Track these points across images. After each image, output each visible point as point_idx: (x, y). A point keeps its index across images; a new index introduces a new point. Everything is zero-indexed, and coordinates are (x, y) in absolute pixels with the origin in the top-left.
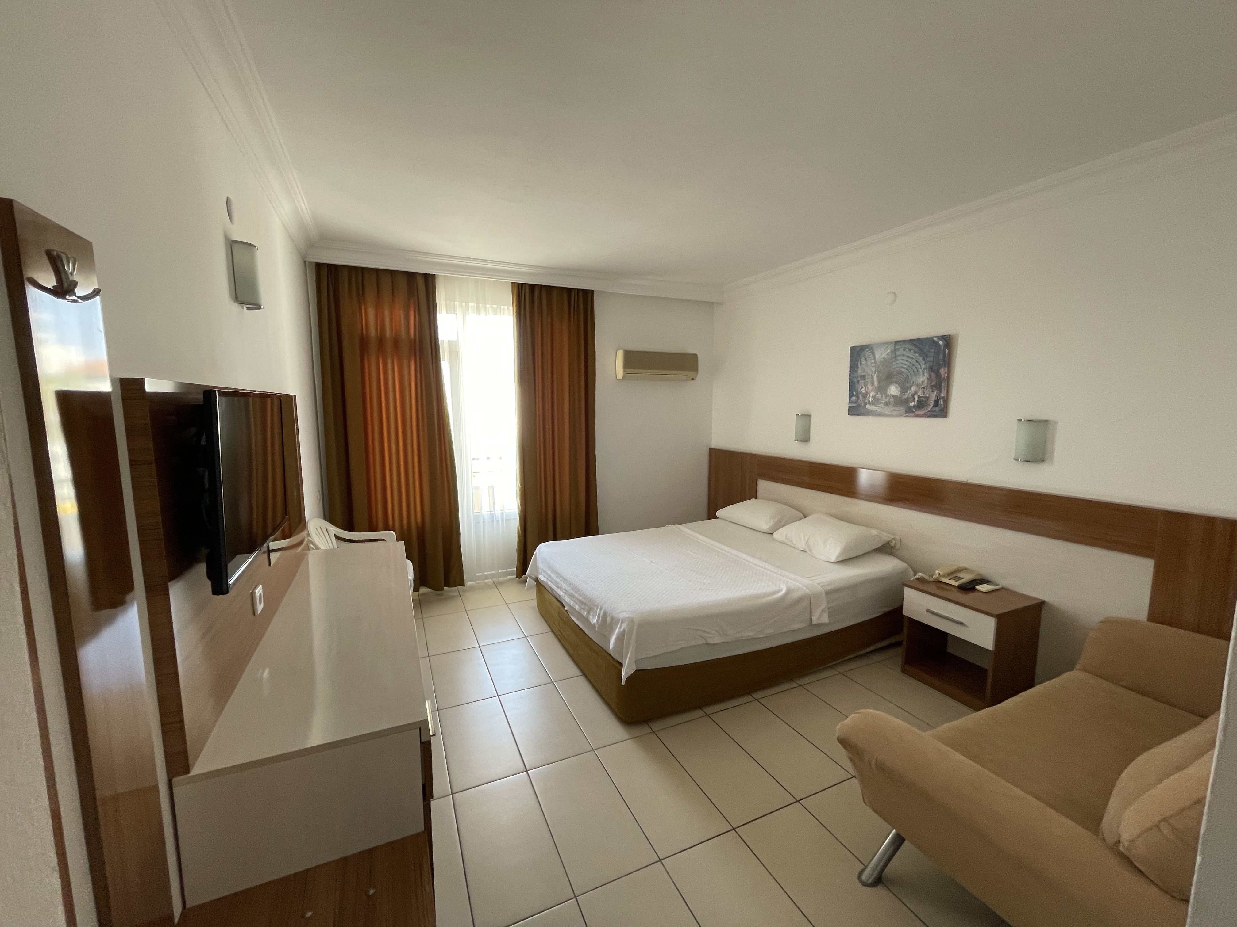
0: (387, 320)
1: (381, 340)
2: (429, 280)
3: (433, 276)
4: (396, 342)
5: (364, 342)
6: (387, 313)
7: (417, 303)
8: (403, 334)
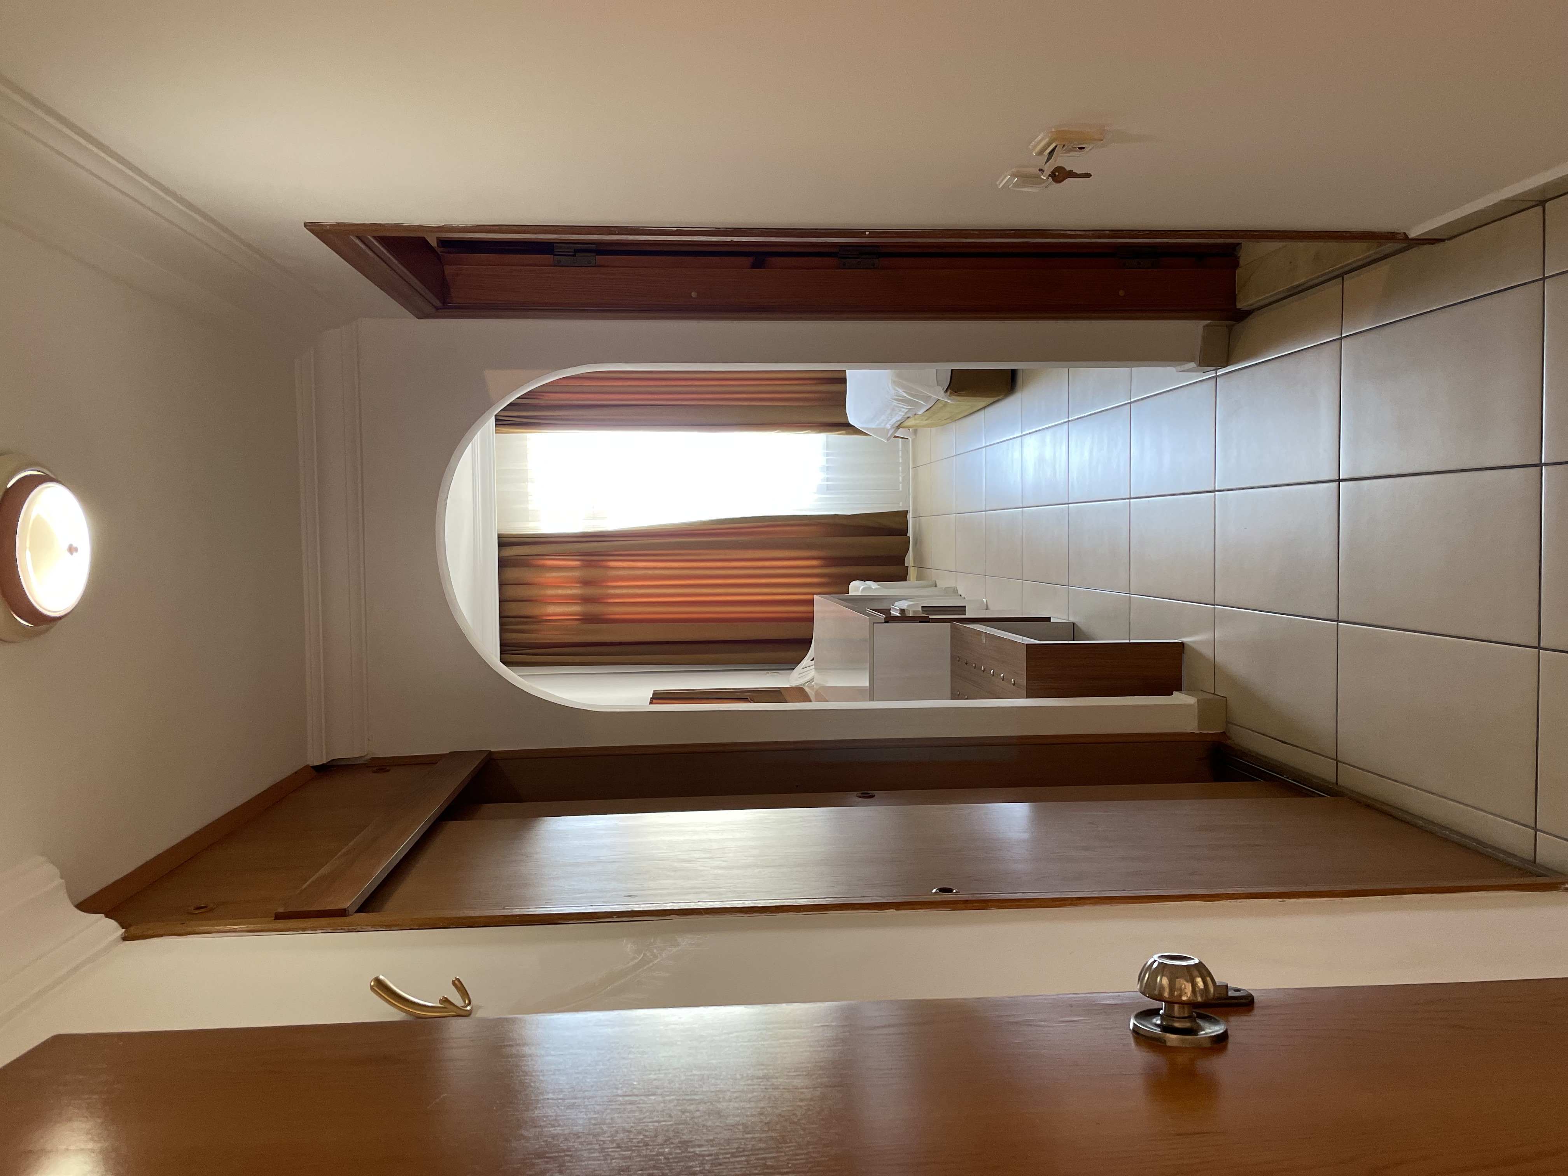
0: (560, 592)
1: (586, 600)
2: (504, 542)
3: (500, 537)
4: (586, 583)
5: (589, 619)
6: (550, 592)
7: (536, 557)
8: (577, 574)
